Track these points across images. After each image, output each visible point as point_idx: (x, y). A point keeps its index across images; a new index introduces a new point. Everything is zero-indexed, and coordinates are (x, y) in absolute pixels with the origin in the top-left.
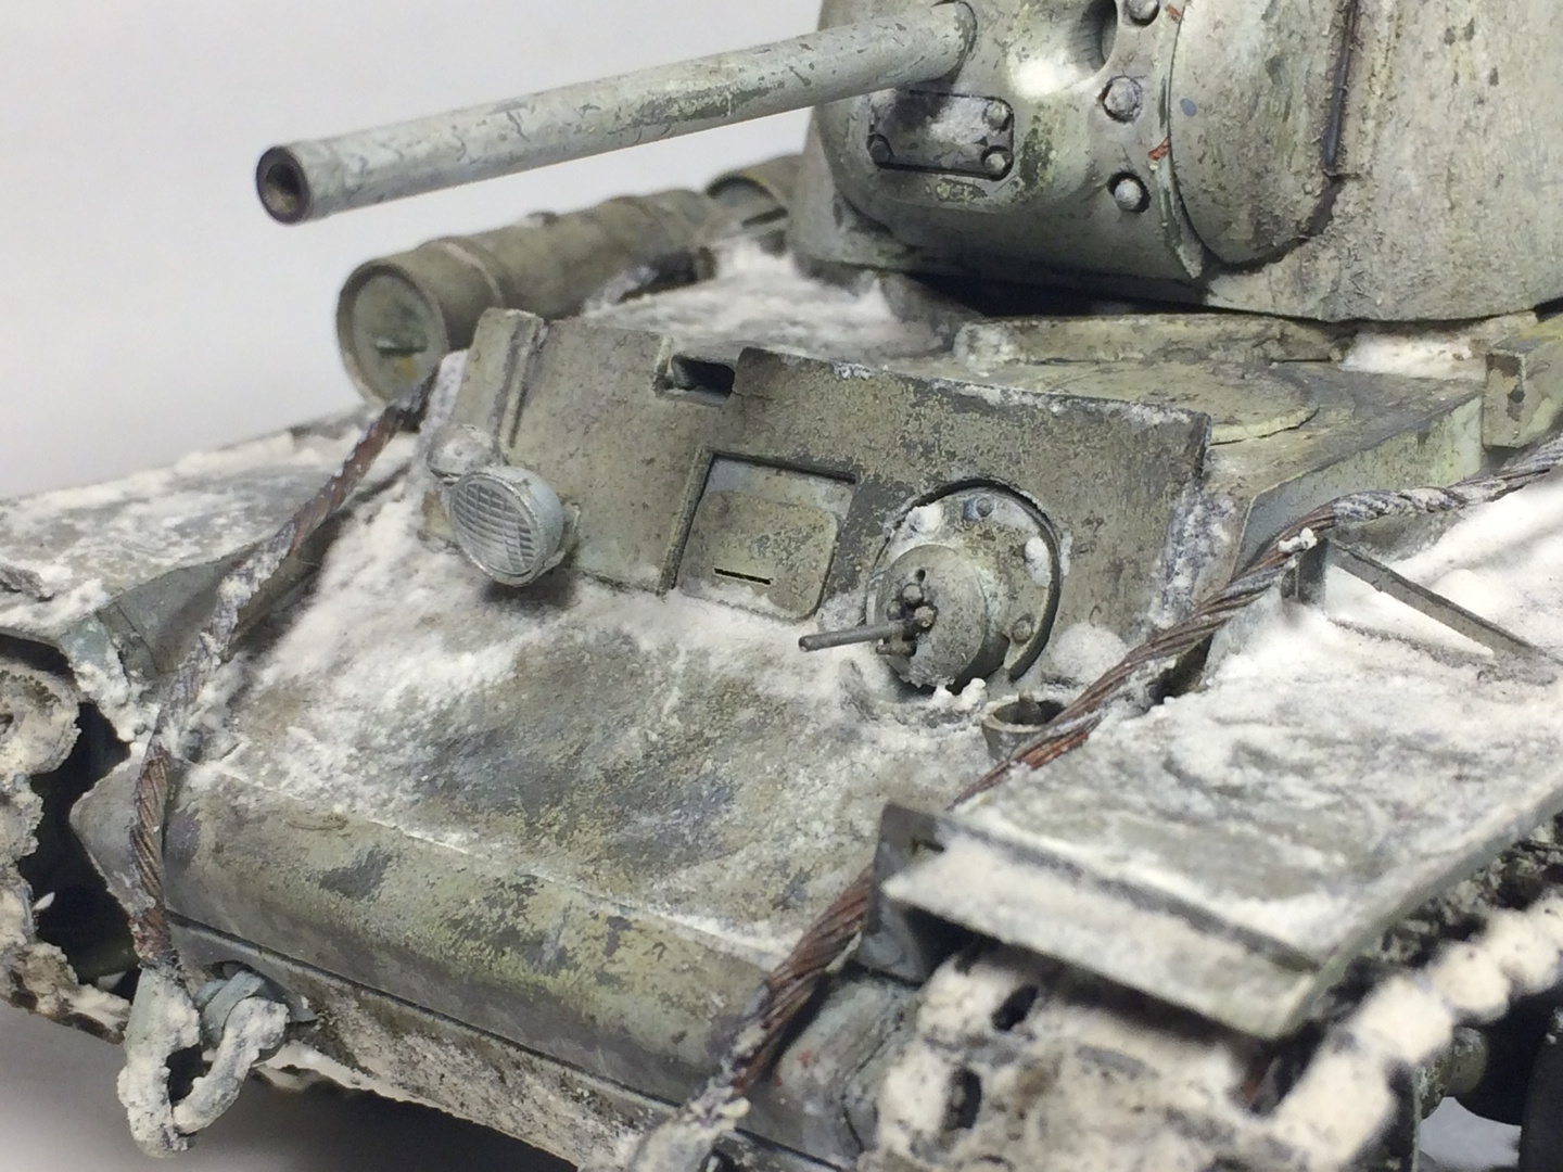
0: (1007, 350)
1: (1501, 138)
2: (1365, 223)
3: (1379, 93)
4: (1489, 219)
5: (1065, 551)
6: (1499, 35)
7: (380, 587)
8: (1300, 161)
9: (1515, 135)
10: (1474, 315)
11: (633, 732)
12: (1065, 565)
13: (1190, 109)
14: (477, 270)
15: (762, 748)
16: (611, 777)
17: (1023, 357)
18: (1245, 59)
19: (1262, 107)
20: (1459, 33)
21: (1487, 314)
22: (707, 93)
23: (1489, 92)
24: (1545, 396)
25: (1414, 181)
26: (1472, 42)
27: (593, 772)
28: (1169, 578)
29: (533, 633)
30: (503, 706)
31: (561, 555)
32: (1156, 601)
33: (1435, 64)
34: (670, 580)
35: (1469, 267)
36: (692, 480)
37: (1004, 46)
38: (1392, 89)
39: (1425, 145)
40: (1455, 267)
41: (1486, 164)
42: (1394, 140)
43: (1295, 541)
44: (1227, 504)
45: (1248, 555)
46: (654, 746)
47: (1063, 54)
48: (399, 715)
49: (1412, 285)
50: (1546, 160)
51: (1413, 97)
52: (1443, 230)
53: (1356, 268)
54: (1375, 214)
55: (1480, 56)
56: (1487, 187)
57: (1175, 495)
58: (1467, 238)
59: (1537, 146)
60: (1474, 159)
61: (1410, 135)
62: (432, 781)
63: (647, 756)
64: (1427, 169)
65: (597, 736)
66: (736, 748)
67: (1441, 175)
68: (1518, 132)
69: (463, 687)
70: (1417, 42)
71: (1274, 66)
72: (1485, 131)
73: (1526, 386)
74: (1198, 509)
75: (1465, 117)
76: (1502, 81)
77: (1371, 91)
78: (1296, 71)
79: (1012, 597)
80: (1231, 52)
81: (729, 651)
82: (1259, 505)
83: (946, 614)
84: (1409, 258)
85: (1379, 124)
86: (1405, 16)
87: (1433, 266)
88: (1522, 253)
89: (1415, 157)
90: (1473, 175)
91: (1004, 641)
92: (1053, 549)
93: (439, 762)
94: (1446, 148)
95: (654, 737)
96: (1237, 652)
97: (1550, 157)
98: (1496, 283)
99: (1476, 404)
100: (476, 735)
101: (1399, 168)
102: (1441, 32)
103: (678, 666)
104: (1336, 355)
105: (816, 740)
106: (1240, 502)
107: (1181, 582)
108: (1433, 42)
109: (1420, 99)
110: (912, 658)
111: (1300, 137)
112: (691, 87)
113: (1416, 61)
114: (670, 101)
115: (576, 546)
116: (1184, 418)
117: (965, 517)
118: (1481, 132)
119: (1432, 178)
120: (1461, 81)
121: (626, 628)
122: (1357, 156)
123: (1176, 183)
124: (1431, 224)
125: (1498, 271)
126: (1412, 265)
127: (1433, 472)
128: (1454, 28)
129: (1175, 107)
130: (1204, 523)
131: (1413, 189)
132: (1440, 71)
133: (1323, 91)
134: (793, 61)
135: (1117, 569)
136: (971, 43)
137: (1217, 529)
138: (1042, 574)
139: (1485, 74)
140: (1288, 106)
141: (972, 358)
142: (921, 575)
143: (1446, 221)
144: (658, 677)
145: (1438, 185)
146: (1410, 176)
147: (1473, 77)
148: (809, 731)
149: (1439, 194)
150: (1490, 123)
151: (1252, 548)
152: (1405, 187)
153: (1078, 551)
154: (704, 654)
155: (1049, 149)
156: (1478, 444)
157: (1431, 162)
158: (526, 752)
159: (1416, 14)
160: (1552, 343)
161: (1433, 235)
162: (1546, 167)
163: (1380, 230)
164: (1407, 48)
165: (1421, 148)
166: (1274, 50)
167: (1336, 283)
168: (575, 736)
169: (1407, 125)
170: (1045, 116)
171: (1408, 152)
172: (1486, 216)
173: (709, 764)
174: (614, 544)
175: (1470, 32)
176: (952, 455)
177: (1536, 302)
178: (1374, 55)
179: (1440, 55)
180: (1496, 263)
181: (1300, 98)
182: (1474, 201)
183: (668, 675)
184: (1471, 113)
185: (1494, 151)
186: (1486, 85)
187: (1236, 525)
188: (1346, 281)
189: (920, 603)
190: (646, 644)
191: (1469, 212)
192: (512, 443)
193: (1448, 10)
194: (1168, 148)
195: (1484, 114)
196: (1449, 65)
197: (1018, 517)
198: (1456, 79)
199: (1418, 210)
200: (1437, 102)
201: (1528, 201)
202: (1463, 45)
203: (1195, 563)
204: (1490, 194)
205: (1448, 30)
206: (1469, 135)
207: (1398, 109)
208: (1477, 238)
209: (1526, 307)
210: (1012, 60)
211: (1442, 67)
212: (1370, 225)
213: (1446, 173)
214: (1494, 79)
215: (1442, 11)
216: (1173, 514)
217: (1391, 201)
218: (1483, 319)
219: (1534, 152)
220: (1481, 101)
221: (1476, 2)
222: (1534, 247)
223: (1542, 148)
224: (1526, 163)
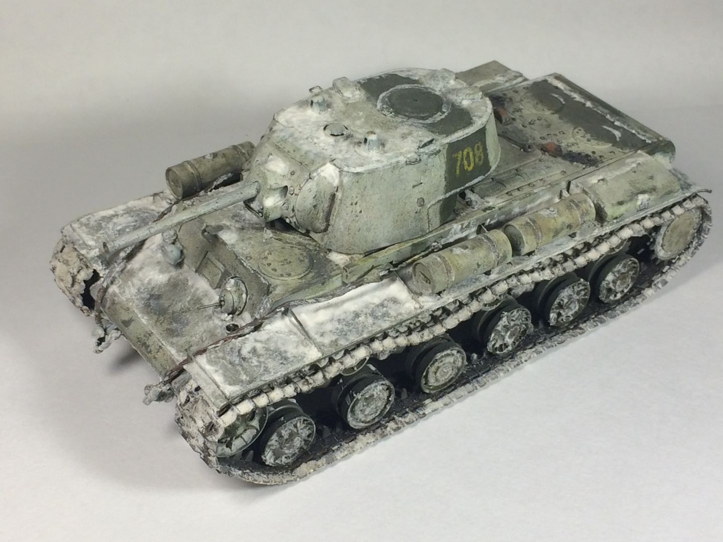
0: (271, 235)
1: (361, 222)
3: (337, 212)
4: (356, 237)
5: (248, 298)
6: (363, 204)
7: (154, 250)
8: (320, 221)
9: (365, 221)
10: (351, 253)
11: (180, 304)
12: (247, 300)
13: (298, 210)
14: (192, 173)
15: (197, 315)
16: (173, 312)
17: (274, 237)
18: (309, 205)
19: (312, 213)
20: (354, 203)
23: (359, 214)
24: (354, 275)
26: (356, 206)
27: (171, 311)
28: (260, 310)
29: (174, 273)
30: (163, 289)
31: (181, 260)
32: (257, 313)
33: (348, 209)
34: (196, 271)
35: (351, 245)
36: (203, 255)
37: (263, 196)
38: (339, 212)
39: (345, 222)
40: (348, 244)
41: (357, 227)
42: (339, 220)
43: (280, 310)
44: (270, 300)
45: (272, 310)
46: (182, 308)
47: (277, 195)
48: (147, 285)
49: (340, 245)
50: (372, 225)
51: (343, 214)
52: (346, 238)
53: (330, 241)
54: (334, 232)
55: (358, 208)
56: (356, 231)
57: (263, 296)
58: (351, 240)
59: (370, 223)
60: (354, 226)
61: (342, 220)
62: (147, 303)
63: (180, 310)
65: (174, 302)
66: (194, 314)
69: (158, 282)
70: (345, 204)
71: (315, 206)
73: (348, 275)
74: (267, 299)
75: (353, 218)
76: (362, 212)
77: (335, 212)
78: (320, 207)
79: (239, 302)
80: (306, 203)
81: (201, 290)
82: (275, 302)
83: (226, 304)
85: (336, 218)
86: (342, 200)
87: (344, 243)
88: (363, 243)
89: (343, 224)
90: (354, 229)
91: (237, 310)
92: (247, 296)
93: (149, 299)
94: (349, 224)
95: (183, 306)
96: (269, 324)
97: (374, 225)
98: (356, 248)
99: (341, 275)
100: (157, 295)
101: (340, 225)
102: (350, 203)
103: (192, 291)
104: (328, 252)
105: (206, 316)
106: (272, 301)
107: (262, 311)
108: (348, 204)
109: (345, 214)
111: (321, 217)
113: (344, 208)
115: (184, 258)
116: (267, 284)
117: (237, 284)
118: (356, 221)
119: (346, 228)
121: (188, 278)
122: (331, 222)
123: (297, 221)
124: (345, 236)
125: (357, 246)
126: (340, 242)
127: (327, 288)
129: (296, 210)
130: (267, 302)
131: (342, 229)
133: (326, 209)
135: (253, 305)
136: (258, 192)
137: (268, 304)
138: (244, 301)
139: (359, 211)
140: (318, 212)
142: (224, 295)
143: (347, 236)
144: (189, 292)
146: (341, 227)
147: (356, 212)
148: (205, 314)
149: (347, 231)
150: (358, 220)
151: (273, 308)
152: (340, 229)
153: (249, 299)
154: (198, 289)
155: (269, 215)
156: (341, 282)
157: (346, 225)
158: (162, 302)
159: (345, 200)
164: (343, 205)
166: (315, 204)
167: (327, 242)
168: (171, 301)
170: (268, 211)
171: (341, 223)
173: (188, 316)
174: (190, 260)
175: (356, 204)
176: (238, 272)
177: (366, 252)
178: (336, 206)
180: (356, 245)
181: (321, 211)
182: (353, 233)
183: (190, 292)
184: (355, 218)
185: (359, 225)
187: (270, 304)
188: (328, 242)
189: (223, 301)
190: (190, 283)
191: (352, 235)
192: (179, 232)
193: (352, 199)
194: (295, 215)
195: (357, 218)
196: (351, 209)
197: (244, 289)
198: (352, 212)
199: (342, 233)
200: (348, 215)
201: (366, 233)
202: (354, 206)
203: (264, 309)
204: (357, 233)
205: (352, 203)
206: (354, 222)
207: (340, 215)
208: (353, 240)
209: (363, 253)
210: (264, 199)
212: (334, 234)
213: (348, 228)
214: (361, 212)
216: (262, 300)
217: (337, 230)
218: (353, 254)
220: (357, 216)
221: (358, 198)
222: (366, 241)
223: (372, 223)
224: (367, 226)
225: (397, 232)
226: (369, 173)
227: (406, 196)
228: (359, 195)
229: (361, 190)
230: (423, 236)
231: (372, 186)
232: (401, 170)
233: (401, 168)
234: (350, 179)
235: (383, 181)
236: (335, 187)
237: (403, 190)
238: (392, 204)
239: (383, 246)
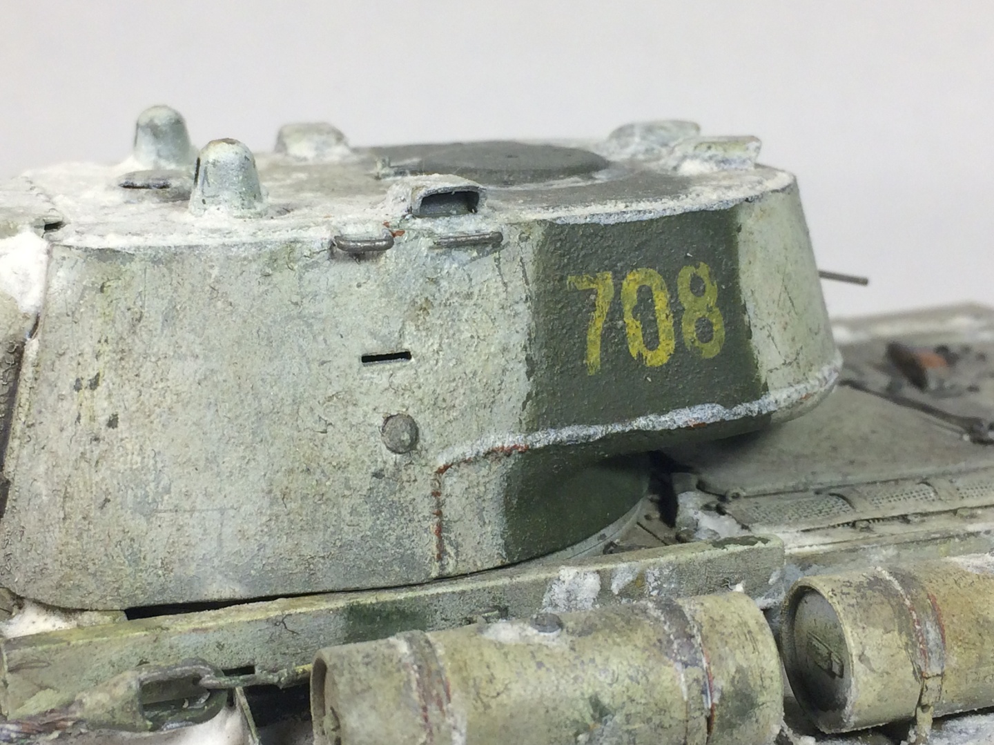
1: (112, 471)
2: (14, 517)
3: (23, 419)
4: (92, 533)
6: (127, 388)
9: (131, 469)
10: (69, 606)
20: (85, 383)
21: (79, 607)
23: (104, 432)
25: (44, 492)
26: (95, 393)
33: (66, 404)
35: (71, 568)
38: (30, 418)
39: (54, 466)
40: (61, 565)
41: (94, 489)
42: (31, 458)
49: (35, 572)
50: (168, 492)
51: (48, 427)
52: (56, 536)
53: (8, 550)
54: (19, 512)
55: (102, 405)
56: (93, 507)
58: (72, 544)
59: (157, 481)
60: (85, 483)
61: (44, 456)
64: (53, 485)
67: (60, 491)
68: (135, 467)
70: (53, 386)
72: (97, 462)
73: (9, 678)
75: (81, 449)
76: (121, 425)
84: (36, 550)
86: (42, 364)
87: (49, 561)
88: (120, 564)
89: (46, 473)
90: (82, 496)
94: (67, 471)
97: (174, 490)
98: (90, 583)
101: (35, 480)
102: (72, 381)
104: (15, 610)
108: (66, 388)
109: (53, 430)
113: (51, 400)
118: (94, 464)
119: (55, 492)
120: (82, 421)
122: (8, 467)
124: (51, 528)
125: (94, 575)
126: (38, 557)
128: (82, 379)
131: (44, 498)
132: (68, 411)
139: (103, 419)
143: (60, 528)
145: (58, 499)
146: (42, 487)
147: (93, 419)
149: (58, 505)
150: (101, 457)
152: (38, 495)
157: (56, 480)
159: (53, 364)
161: (51, 537)
162: (166, 497)
163: (22, 524)
164: (45, 390)
165: (51, 467)
169: (43, 448)
171: (41, 469)
172: (89, 530)
175: (94, 384)
177: (128, 604)
179: (70, 398)
182: (81, 516)
184: (87, 447)
185: (103, 479)
186: (103, 427)
191: (76, 524)
193: (79, 364)
195: (98, 450)
196: (75, 407)
199: (44, 515)
200: (65, 434)
201: (137, 524)
202: (87, 393)
204: (94, 513)
205: (78, 380)
206: (83, 464)
207: (36, 434)
209: (116, 607)
211: (69, 408)
212: (17, 519)
213: (63, 490)
214: (113, 423)
215: (74, 364)
217: (29, 504)
219: (152, 485)
220: (97, 439)
221: (104, 358)
222: (135, 560)
223: (165, 481)
224: (140, 493)
225: (285, 543)
226: (156, 261)
227: (330, 392)
228: (106, 348)
229: (118, 325)
231: (169, 318)
232: (308, 276)
233: (307, 267)
234: (75, 275)
235: (219, 304)
237: (315, 366)
238: (260, 415)
239: (213, 591)
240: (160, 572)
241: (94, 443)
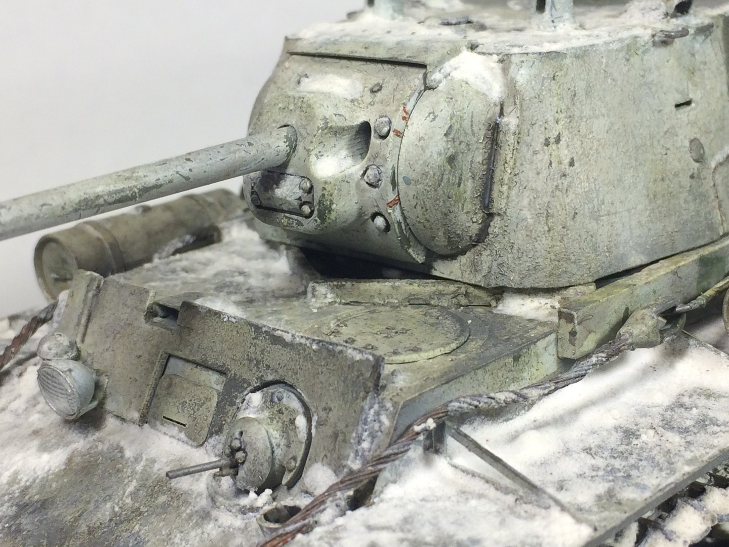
0: (330, 297)
1: (576, 194)
2: (504, 238)
3: (509, 171)
4: (569, 236)
5: (314, 424)
6: (575, 140)
7: (20, 411)
8: (468, 206)
9: (585, 191)
10: (561, 286)
11: (108, 505)
12: (313, 431)
13: (407, 181)
14: (99, 239)
15: (164, 520)
16: (91, 531)
17: (338, 300)
18: (436, 157)
19: (445, 181)
20: (552, 140)
21: (568, 285)
22: (123, 190)
23: (569, 170)
24: (590, 332)
25: (529, 217)
26: (559, 146)
27: (84, 528)
28: (359, 443)
29: (80, 443)
30: (54, 485)
31: (95, 403)
32: (352, 455)
33: (539, 157)
34: (144, 420)
35: (559, 261)
36: (157, 367)
37: (308, 151)
38: (516, 169)
39: (535, 198)
40: (551, 261)
41: (567, 207)
42: (518, 196)
43: (423, 426)
44: (389, 405)
45: (398, 432)
46: (115, 514)
47: (344, 153)
48: (7, 487)
49: (529, 270)
50: (603, 203)
51: (528, 174)
52: (544, 243)
53: (500, 260)
54: (509, 233)
55: (564, 152)
56: (568, 219)
57: (364, 398)
58: (557, 246)
59: (597, 196)
60: (561, 205)
61: (527, 193)
62: (10, 527)
63: (111, 520)
64: (536, 210)
65: (91, 506)
66: (153, 519)
67: (543, 213)
68: (586, 190)
69: (39, 473)
70: (529, 145)
71: (451, 160)
72: (567, 190)
73: (577, 328)
74: (376, 407)
75: (555, 184)
76: (576, 164)
77: (505, 171)
78: (464, 162)
79: (288, 446)
80: (428, 153)
81: (165, 460)
82: (404, 406)
83: (251, 456)
84: (527, 256)
85: (509, 188)
86: (522, 132)
87: (539, 260)
88: (589, 253)
89: (529, 204)
90: (560, 213)
91: (283, 470)
92: (309, 420)
93: (16, 516)
94: (546, 200)
95: (117, 509)
96: (395, 482)
97: (606, 201)
98: (573, 268)
99: (552, 337)
100: (37, 502)
101: (521, 210)
102: (542, 140)
103: (139, 468)
104: (493, 303)
105: (190, 516)
106: (395, 404)
107: (365, 445)
108: (538, 145)
109: (532, 175)
110: (237, 477)
111: (468, 194)
112: (112, 188)
113: (529, 155)
114: (98, 197)
115: (104, 398)
116: (371, 358)
117: (272, 401)
118: (565, 191)
119: (538, 215)
120: (553, 165)
121: (122, 443)
122: (499, 204)
123: (405, 218)
124: (538, 238)
125: (575, 262)
126: (529, 260)
127: (525, 375)
128: (549, 138)
129: (400, 180)
130: (378, 414)
131: (529, 220)
132: (542, 160)
133: (480, 170)
134: (179, 169)
135: (336, 436)
136: (293, 148)
137: (384, 419)
138: (303, 435)
139: (566, 161)
140: (460, 179)
141: (313, 300)
142: (241, 433)
143: (546, 237)
144: (129, 474)
145: (541, 219)
146: (526, 214)
147: (560, 163)
148: (188, 511)
149: (542, 223)
150: (569, 186)
151: (402, 428)
152: (524, 220)
153: (319, 424)
154: (153, 461)
155: (331, 203)
156: (555, 357)
157: (538, 207)
158: (56, 513)
159: (528, 131)
160: (594, 304)
161: (539, 244)
162: (603, 207)
163: (511, 241)
164: (524, 149)
165: (533, 200)
166: (451, 151)
167: (490, 268)
168: (81, 506)
169: (525, 188)
170: (328, 187)
171: (525, 202)
172: (568, 234)
173: (137, 527)
174: (121, 398)
175: (558, 140)
176: (268, 367)
177: (596, 277)
178: (506, 153)
179: (542, 152)
180: (573, 259)
181: (467, 175)
182: (561, 227)
183: (134, 472)
184: (559, 181)
185: (572, 200)
186: (567, 167)
187: (392, 416)
188: (495, 267)
189: (239, 449)
190: (129, 454)
191: (558, 232)
192: (83, 341)
193: (546, 129)
194: (398, 201)
195: (566, 182)
196: (546, 157)
197: (295, 404)
198: (551, 164)
199: (531, 231)
200: (541, 176)
201: (592, 225)
202: (554, 147)
203: (373, 436)
204: (570, 223)
205: (546, 139)
206: (558, 193)
207: (520, 180)
208: (563, 246)
209: (590, 280)
210: (313, 158)
211: (543, 158)
212: (507, 239)
213: (545, 212)
214: (572, 164)
215: (543, 129)
216: (362, 409)
217: (517, 226)
218: (567, 287)
219: (596, 200)
220: (564, 175)
221: (562, 123)
222: (595, 249)
223: (601, 198)
224: (591, 206)
225: (659, 226)
226: (577, 57)
227: (665, 129)
228: (562, 116)
229: (565, 100)
230: (713, 242)
231: (588, 92)
232: (645, 58)
233: (644, 52)
234: (534, 71)
235: (609, 81)
236: (495, 105)
237: (656, 114)
238: (637, 148)
239: (635, 260)
240: (607, 254)
241: (563, 178)
